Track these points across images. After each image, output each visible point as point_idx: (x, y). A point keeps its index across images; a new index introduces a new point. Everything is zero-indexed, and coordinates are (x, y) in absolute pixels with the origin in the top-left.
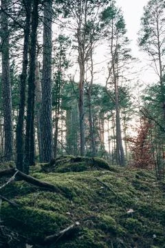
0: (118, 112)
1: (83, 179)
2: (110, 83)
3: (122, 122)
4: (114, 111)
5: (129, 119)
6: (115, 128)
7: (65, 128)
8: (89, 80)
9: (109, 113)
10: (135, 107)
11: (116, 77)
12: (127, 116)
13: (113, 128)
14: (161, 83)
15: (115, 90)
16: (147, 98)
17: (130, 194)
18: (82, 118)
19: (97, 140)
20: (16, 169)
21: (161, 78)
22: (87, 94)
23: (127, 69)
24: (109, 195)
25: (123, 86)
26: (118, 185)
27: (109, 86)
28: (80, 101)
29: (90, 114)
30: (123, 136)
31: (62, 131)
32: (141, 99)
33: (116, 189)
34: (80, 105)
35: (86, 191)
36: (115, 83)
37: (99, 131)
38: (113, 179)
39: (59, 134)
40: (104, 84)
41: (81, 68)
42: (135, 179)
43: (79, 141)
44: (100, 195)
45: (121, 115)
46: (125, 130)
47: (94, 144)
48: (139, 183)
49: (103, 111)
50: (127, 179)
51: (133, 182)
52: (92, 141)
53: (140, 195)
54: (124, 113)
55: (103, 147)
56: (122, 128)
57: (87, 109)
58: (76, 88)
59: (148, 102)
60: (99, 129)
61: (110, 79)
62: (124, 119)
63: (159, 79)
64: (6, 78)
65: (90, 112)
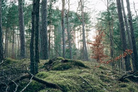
0: (83, 27)
1: (72, 77)
2: (79, 10)
3: (85, 32)
4: (81, 26)
5: (89, 30)
6: (82, 36)
7: (53, 36)
8: (67, 9)
9: (78, 27)
10: (93, 23)
11: (83, 7)
12: (88, 29)
13: (81, 35)
14: (108, 10)
15: (82, 15)
16: (100, 19)
17: (100, 86)
18: (63, 31)
19: (72, 42)
20: (32, 75)
21: (108, 8)
22: (66, 17)
23: (89, 2)
24: (88, 87)
25: (86, 12)
26: (92, 80)
27: (78, 12)
28: (63, 21)
29: (68, 28)
30: (86, 40)
31: (52, 37)
32: (96, 19)
33: (92, 83)
34: (62, 23)
35: (75, 86)
36: (82, 10)
37: (73, 37)
38: (89, 76)
39: (51, 39)
40: (76, 11)
41: (62, 2)
42: (101, 74)
43: (62, 43)
44: (83, 88)
45: (85, 28)
46: (87, 36)
47: (70, 44)
48: (104, 77)
49: (75, 26)
50: (97, 75)
51: (100, 76)
52: (69, 43)
53: (106, 86)
54: (87, 27)
55: (75, 46)
56: (86, 35)
57: (66, 25)
58: (60, 13)
59: (100, 21)
60: (73, 36)
61: (79, 8)
62: (87, 30)
63: (107, 8)
64: (21, 9)
65: (68, 26)
